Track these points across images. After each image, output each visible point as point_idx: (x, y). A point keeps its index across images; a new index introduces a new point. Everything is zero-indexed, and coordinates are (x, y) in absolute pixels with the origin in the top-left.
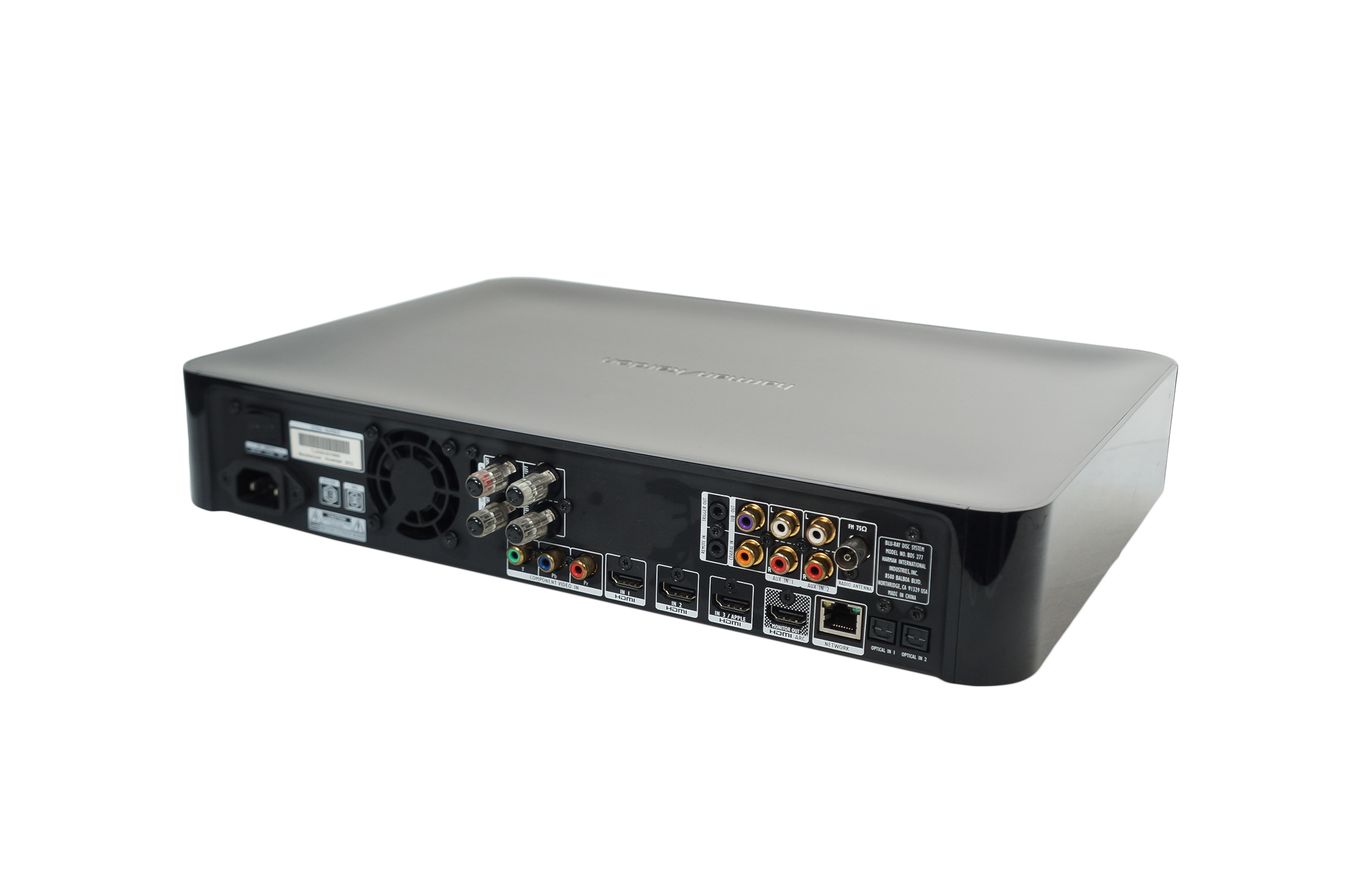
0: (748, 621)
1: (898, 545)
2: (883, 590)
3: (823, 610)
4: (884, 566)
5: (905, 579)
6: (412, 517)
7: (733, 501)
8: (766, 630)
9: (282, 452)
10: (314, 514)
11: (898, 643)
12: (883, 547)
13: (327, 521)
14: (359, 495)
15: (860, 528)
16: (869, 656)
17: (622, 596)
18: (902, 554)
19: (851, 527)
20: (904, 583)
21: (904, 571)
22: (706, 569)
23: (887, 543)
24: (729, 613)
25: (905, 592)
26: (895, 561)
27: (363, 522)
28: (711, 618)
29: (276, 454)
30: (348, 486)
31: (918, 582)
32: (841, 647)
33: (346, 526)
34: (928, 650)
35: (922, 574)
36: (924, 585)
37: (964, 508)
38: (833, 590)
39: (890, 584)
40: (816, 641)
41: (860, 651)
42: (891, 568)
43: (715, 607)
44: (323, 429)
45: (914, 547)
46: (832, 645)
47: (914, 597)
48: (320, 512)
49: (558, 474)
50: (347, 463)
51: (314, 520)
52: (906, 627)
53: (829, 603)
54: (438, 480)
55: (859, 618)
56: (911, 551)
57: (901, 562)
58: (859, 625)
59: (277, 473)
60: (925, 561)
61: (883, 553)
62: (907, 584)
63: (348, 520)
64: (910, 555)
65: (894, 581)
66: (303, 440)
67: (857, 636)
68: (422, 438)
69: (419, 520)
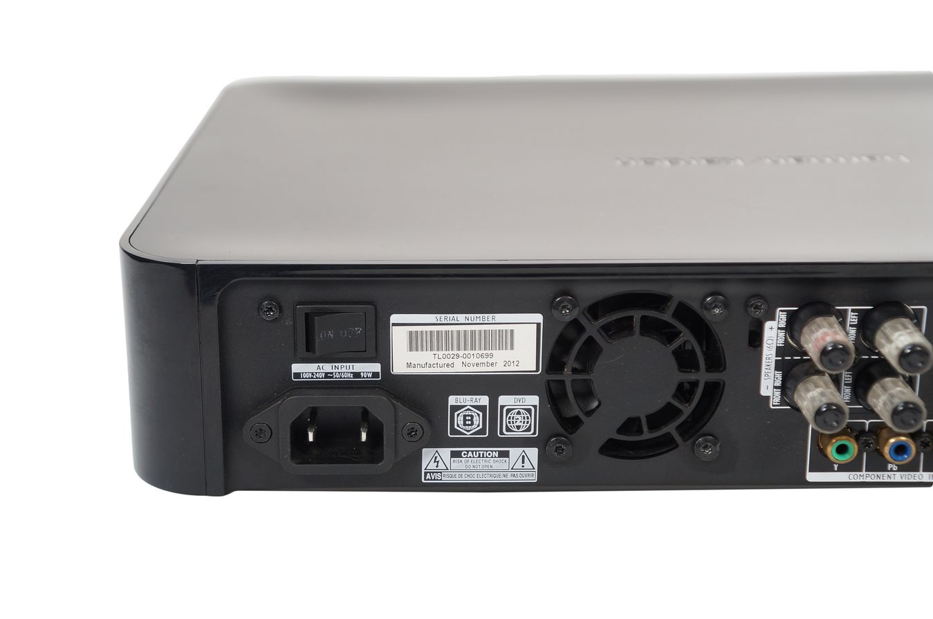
6: (631, 425)
9: (369, 369)
10: (435, 460)
13: (457, 464)
14: (529, 411)
27: (533, 453)
29: (357, 375)
30: (504, 400)
33: (502, 464)
44: (461, 318)
48: (445, 452)
50: (506, 363)
51: (432, 466)
54: (685, 360)
59: (380, 407)
63: (505, 455)
66: (414, 343)
68: (659, 301)
69: (645, 429)
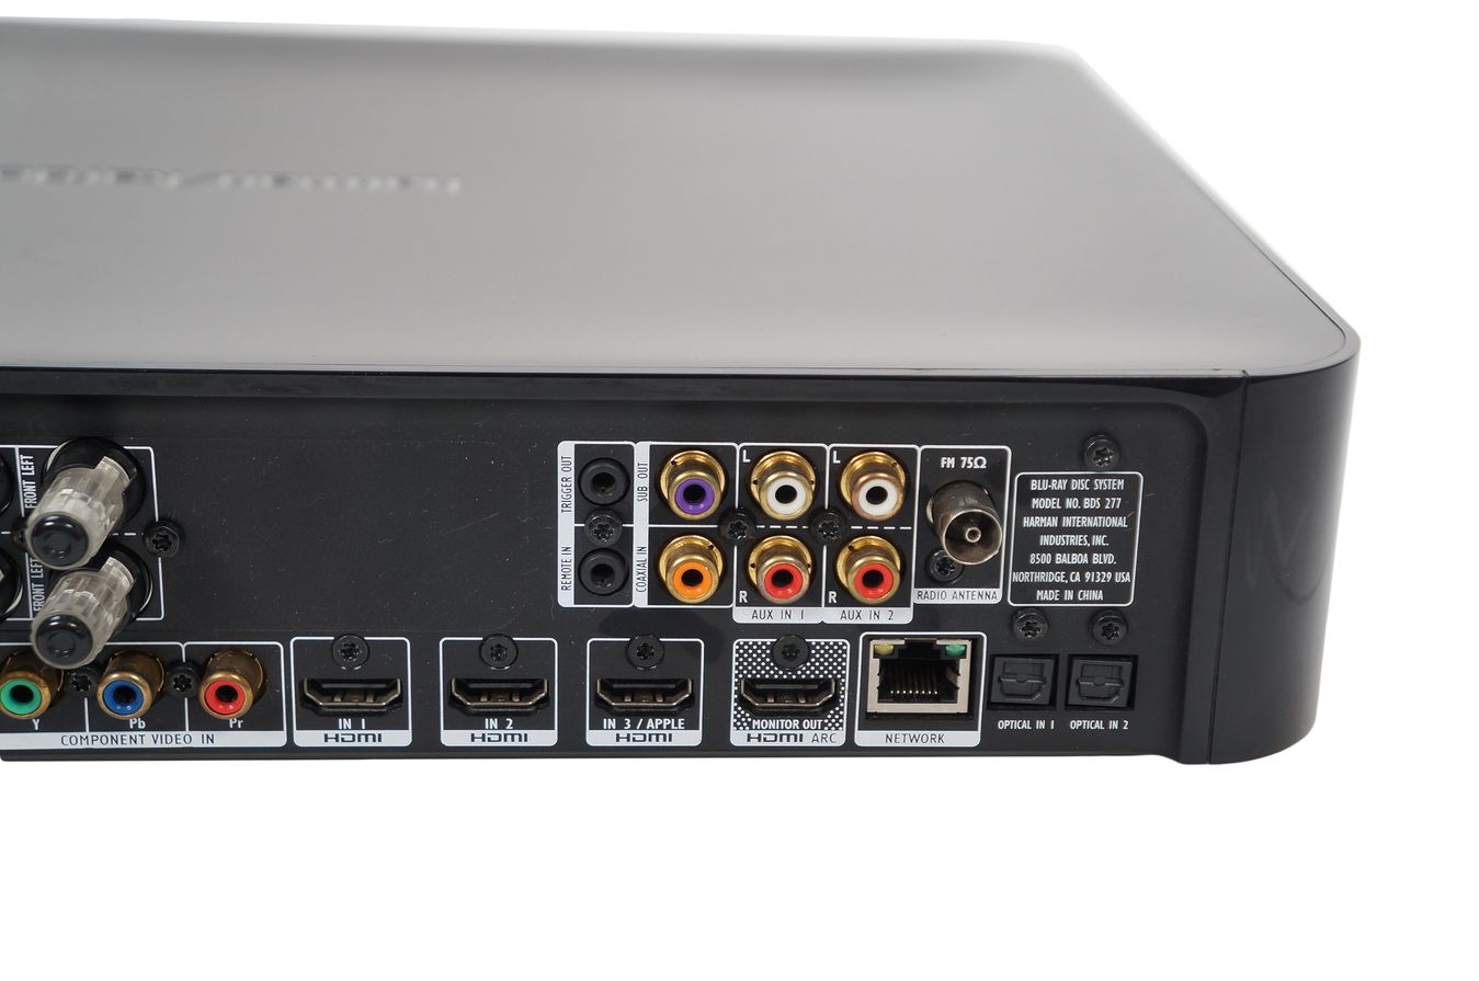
0: (691, 725)
1: (1060, 485)
2: (1024, 591)
3: (875, 664)
4: (1027, 541)
5: (1077, 559)
7: (642, 452)
8: (738, 738)
11: (1058, 702)
12: (1026, 495)
15: (969, 463)
16: (994, 745)
17: (345, 733)
18: (1071, 503)
19: (950, 462)
20: (1076, 567)
21: (1075, 540)
22: (571, 626)
23: (1034, 485)
24: (639, 716)
25: (1075, 587)
26: (1053, 522)
28: (594, 738)
31: (1109, 558)
32: (925, 738)
34: (1131, 703)
35: (1118, 542)
36: (1123, 564)
37: (1237, 373)
38: (904, 616)
39: (1041, 577)
40: (864, 738)
41: (972, 738)
42: (1045, 540)
43: (602, 710)
45: (1099, 484)
46: (903, 738)
47: (1098, 595)
49: (134, 464)
52: (1077, 663)
53: (886, 646)
55: (964, 666)
56: (1091, 493)
57: (1067, 522)
58: (963, 682)
60: (1126, 510)
61: (1025, 508)
62: (1082, 568)
64: (1089, 503)
65: (1053, 567)
67: (961, 706)
